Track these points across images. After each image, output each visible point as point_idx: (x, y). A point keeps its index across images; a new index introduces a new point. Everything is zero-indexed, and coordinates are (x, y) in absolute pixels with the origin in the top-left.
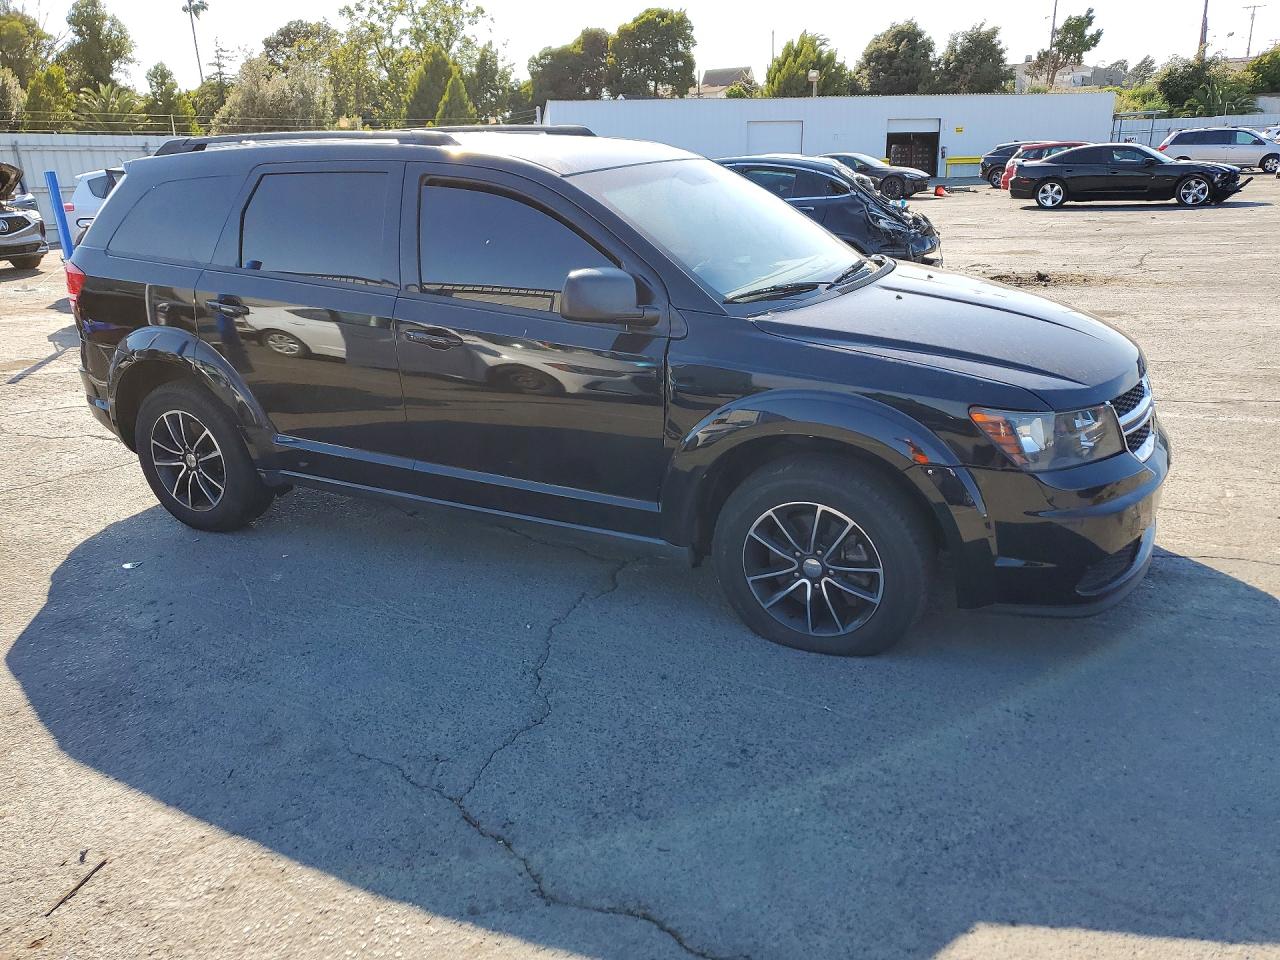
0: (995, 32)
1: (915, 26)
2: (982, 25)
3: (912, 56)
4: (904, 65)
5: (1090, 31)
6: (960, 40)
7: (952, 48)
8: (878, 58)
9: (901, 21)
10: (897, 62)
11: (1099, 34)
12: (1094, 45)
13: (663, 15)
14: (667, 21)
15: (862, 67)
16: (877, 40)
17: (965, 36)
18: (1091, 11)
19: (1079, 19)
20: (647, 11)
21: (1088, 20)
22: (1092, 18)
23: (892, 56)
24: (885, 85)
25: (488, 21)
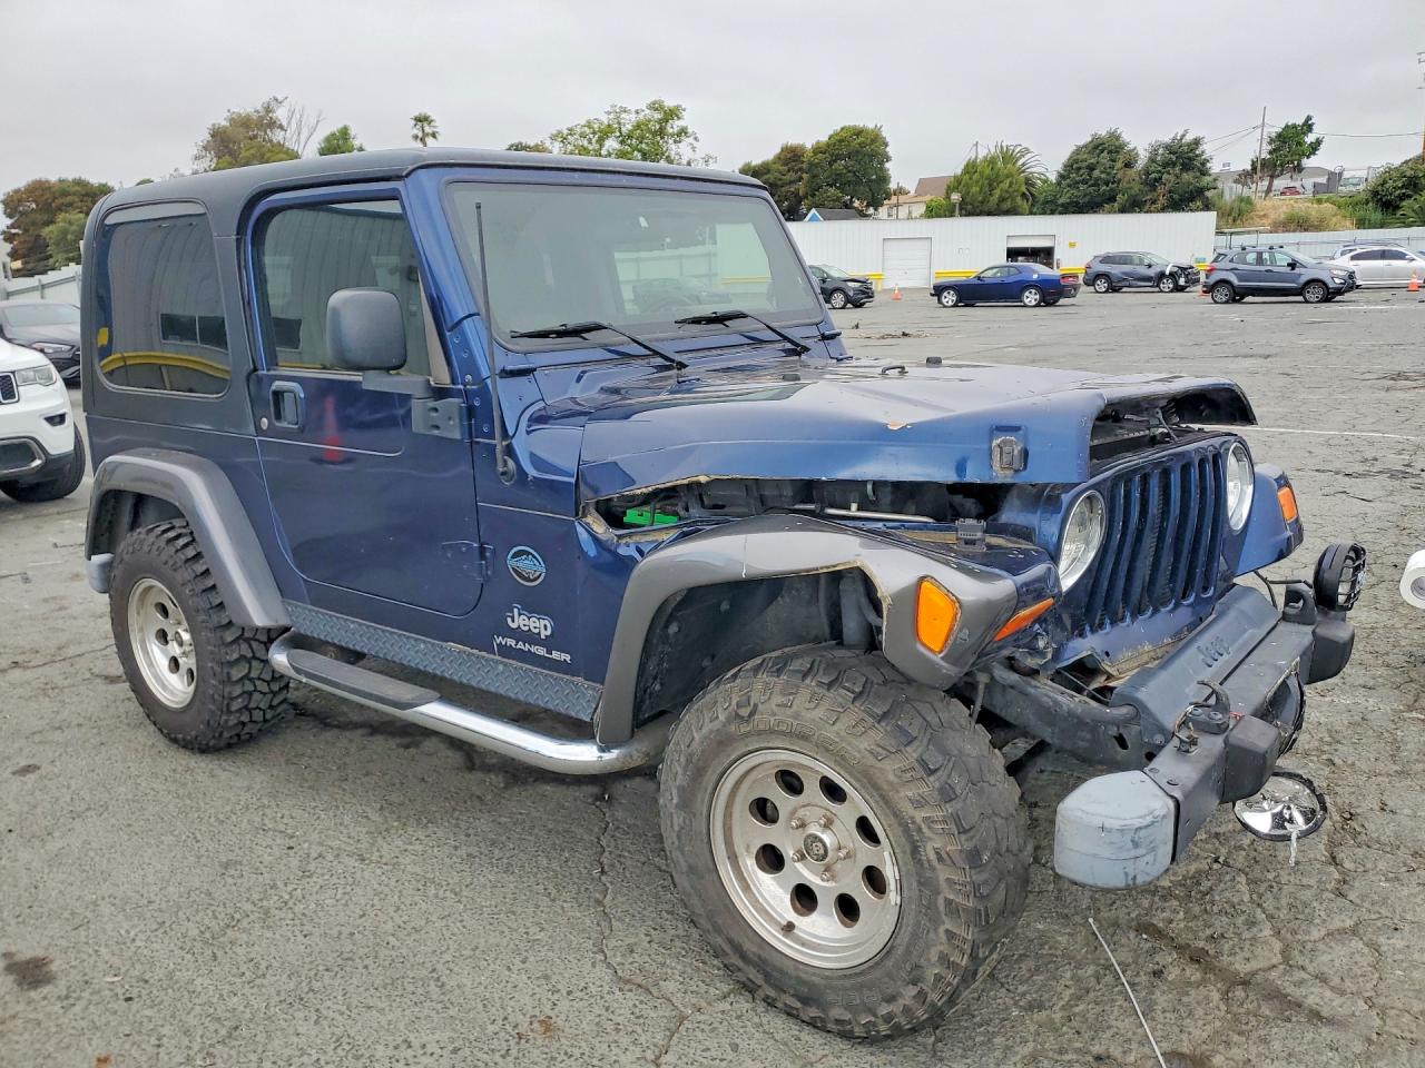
1: (1118, 138)
2: (1181, 139)
3: (1112, 168)
4: (1103, 176)
5: (1310, 138)
6: (1161, 151)
7: (1152, 160)
8: (1079, 169)
9: (1103, 133)
10: (1096, 173)
11: (1318, 142)
12: (1314, 154)
13: (859, 132)
14: (861, 139)
15: (1062, 177)
16: (1078, 151)
17: (1167, 147)
18: (1309, 118)
19: (1294, 126)
20: (842, 129)
21: (1308, 126)
22: (1311, 125)
23: (1091, 168)
24: (1085, 196)
25: (691, 140)
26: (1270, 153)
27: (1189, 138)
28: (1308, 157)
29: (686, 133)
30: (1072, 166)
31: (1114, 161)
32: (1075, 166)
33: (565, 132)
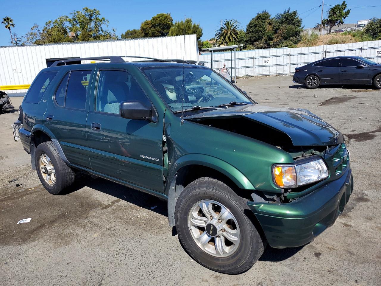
0: (295, 13)
2: (288, 12)
3: (264, 25)
4: (260, 29)
5: (346, 10)
10: (257, 28)
11: (348, 12)
12: (347, 16)
15: (247, 30)
17: (282, 16)
18: (344, 2)
19: (338, 6)
22: (346, 5)
23: (255, 26)
25: (106, 23)
26: (329, 17)
27: (291, 11)
28: (345, 18)
29: (104, 20)
30: (250, 26)
31: (264, 23)
32: (250, 25)
33: (54, 21)
